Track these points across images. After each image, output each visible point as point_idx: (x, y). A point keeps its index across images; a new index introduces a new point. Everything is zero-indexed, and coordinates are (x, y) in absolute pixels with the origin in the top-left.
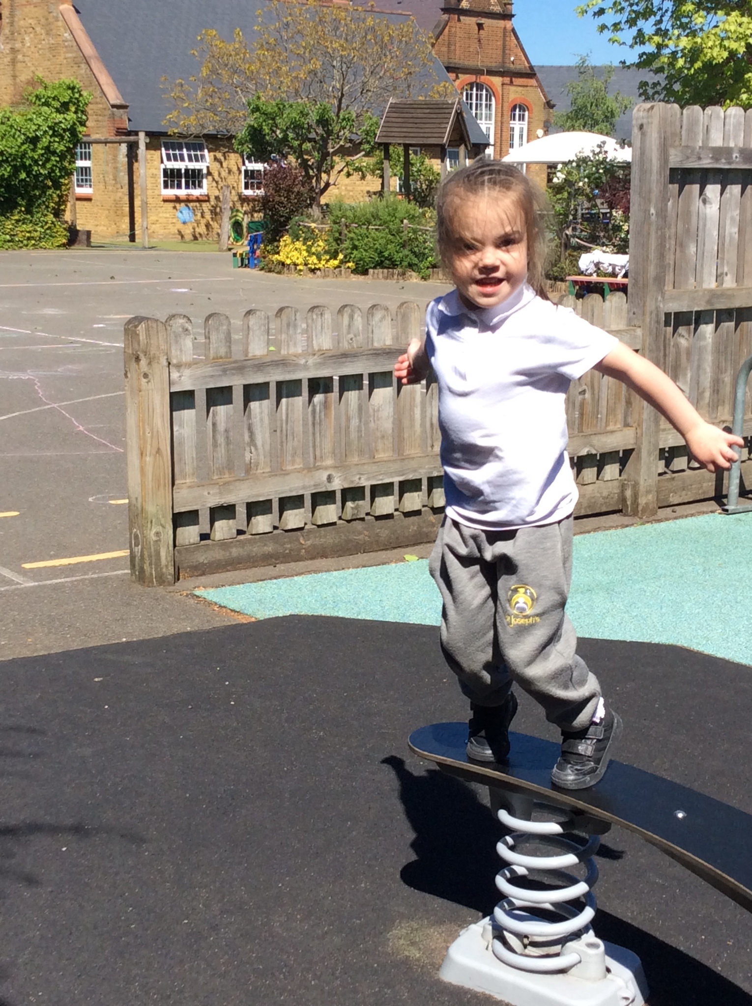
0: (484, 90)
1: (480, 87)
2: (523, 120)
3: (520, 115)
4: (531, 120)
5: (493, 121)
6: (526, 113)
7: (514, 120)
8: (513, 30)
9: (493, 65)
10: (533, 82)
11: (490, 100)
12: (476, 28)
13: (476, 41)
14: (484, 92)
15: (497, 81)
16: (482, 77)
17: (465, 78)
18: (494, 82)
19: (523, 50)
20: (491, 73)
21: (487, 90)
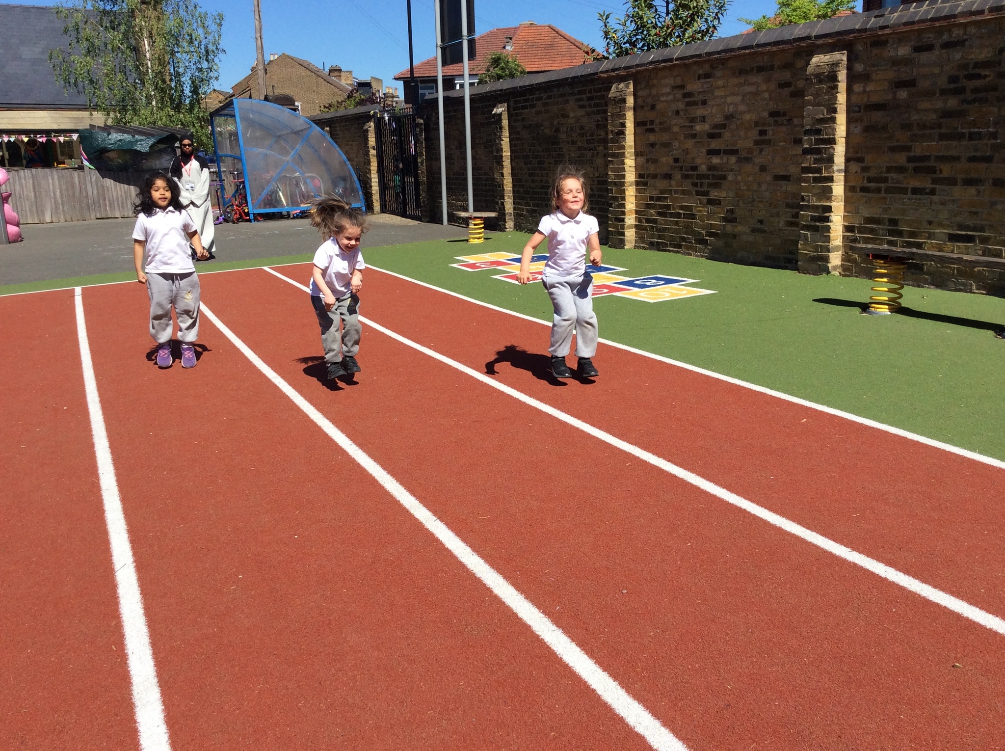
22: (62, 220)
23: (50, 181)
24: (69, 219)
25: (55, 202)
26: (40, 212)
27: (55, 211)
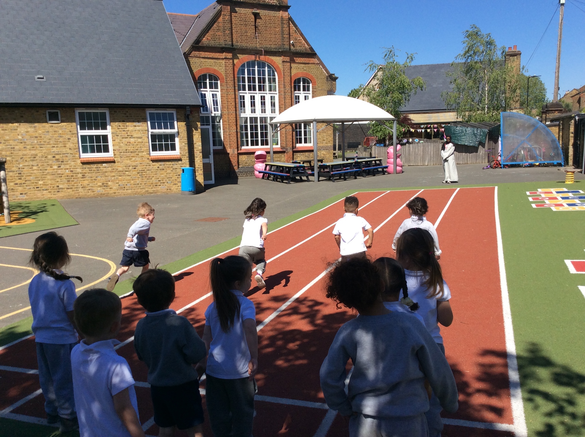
0: (266, 68)
1: (261, 65)
2: (308, 90)
3: (304, 87)
4: (315, 90)
5: (277, 92)
6: (311, 85)
7: (299, 90)
8: (290, 19)
9: (272, 46)
10: (315, 61)
11: (274, 75)
12: (253, 17)
13: (253, 27)
14: (266, 69)
15: (278, 60)
16: (261, 56)
17: (244, 58)
18: (274, 60)
19: (302, 35)
20: (269, 52)
21: (269, 67)
22: (432, 164)
23: (430, 148)
24: (435, 164)
25: (431, 157)
26: (423, 160)
27: (430, 161)
